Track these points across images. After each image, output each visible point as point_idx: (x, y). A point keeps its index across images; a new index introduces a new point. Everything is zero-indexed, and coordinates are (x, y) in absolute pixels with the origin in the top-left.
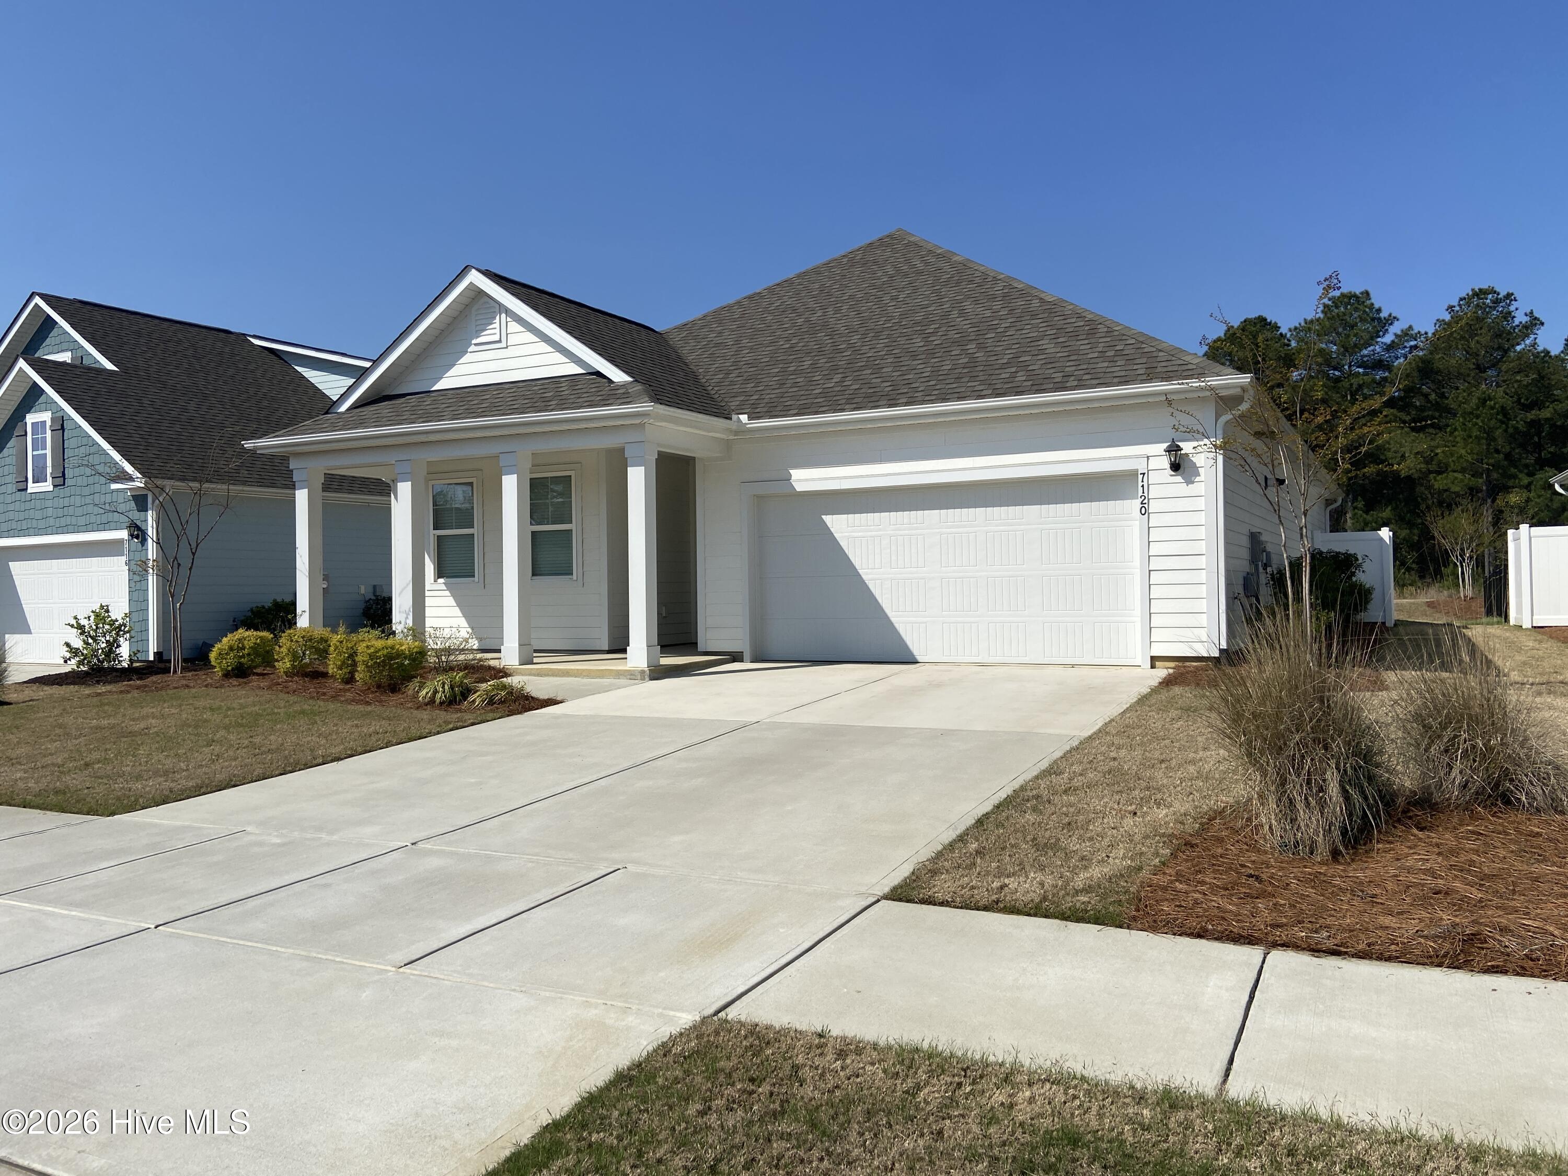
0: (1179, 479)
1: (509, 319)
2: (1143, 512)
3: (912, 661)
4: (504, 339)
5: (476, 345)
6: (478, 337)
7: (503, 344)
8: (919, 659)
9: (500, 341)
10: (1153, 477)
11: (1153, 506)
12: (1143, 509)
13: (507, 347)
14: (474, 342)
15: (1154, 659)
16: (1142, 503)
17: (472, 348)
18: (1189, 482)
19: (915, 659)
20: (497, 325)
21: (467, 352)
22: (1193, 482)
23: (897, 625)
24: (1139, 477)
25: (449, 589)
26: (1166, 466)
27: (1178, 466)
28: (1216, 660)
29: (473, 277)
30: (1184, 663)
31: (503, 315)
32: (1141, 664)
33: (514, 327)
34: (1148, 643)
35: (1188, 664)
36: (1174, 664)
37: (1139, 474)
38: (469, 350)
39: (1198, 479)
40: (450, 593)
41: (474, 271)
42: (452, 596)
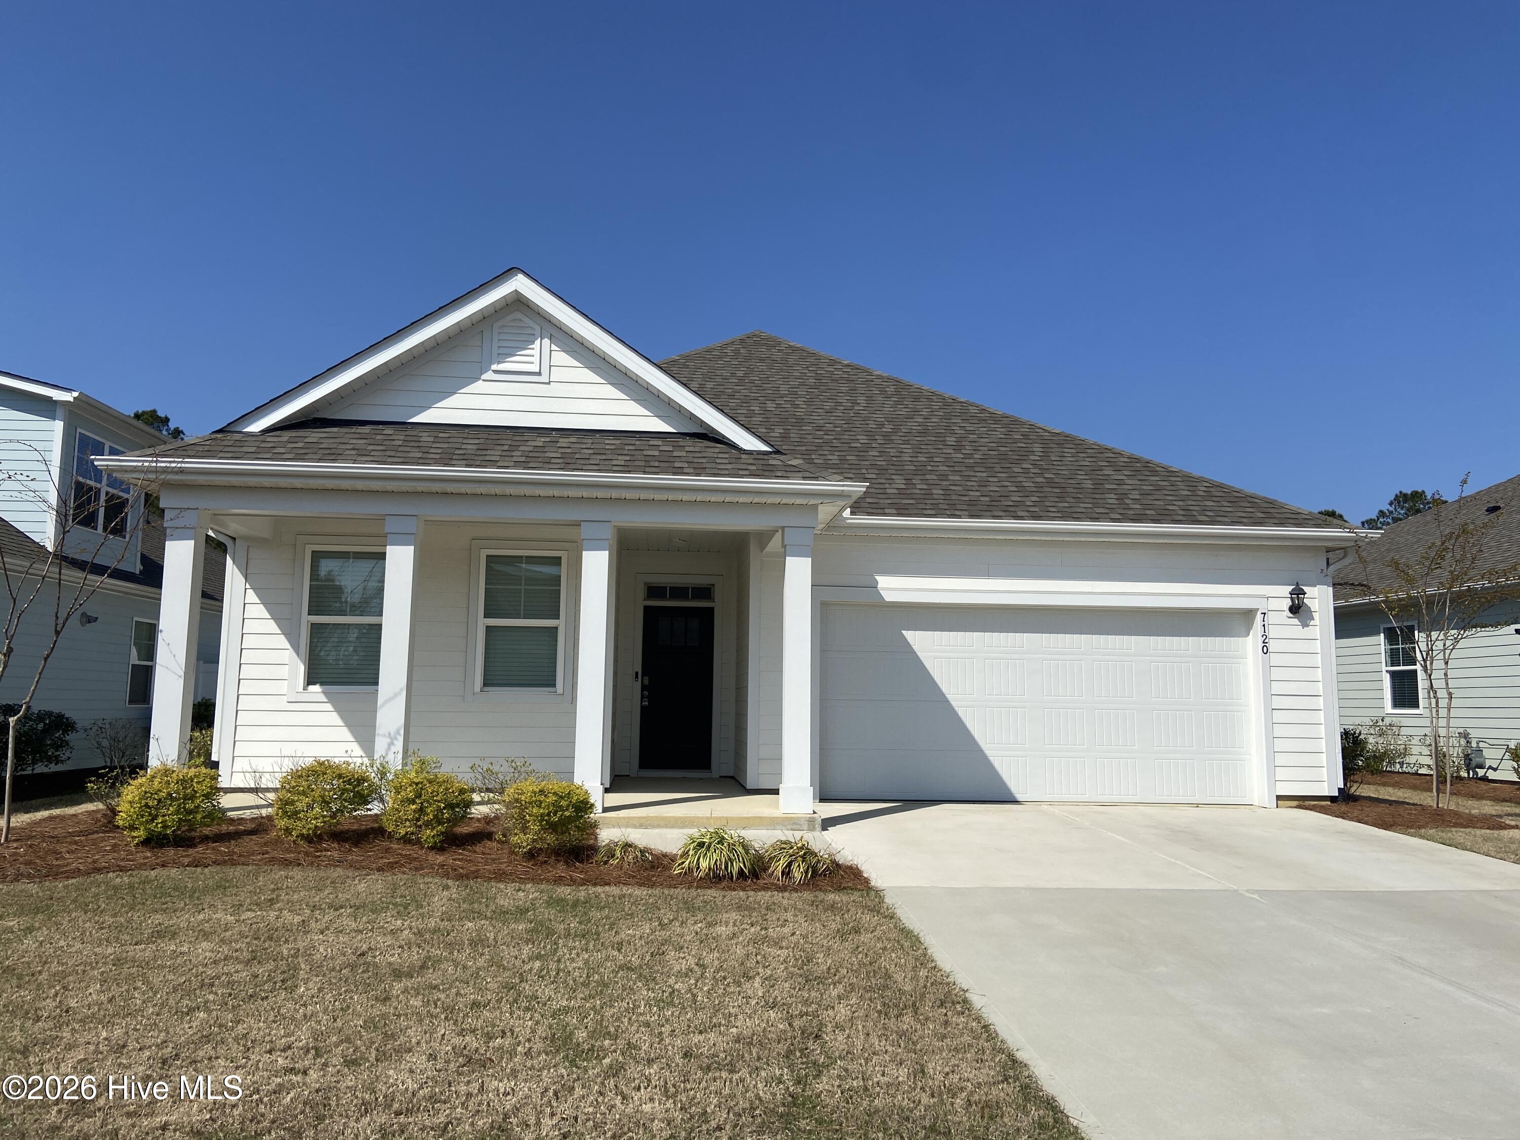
0: (1296, 621)
1: (554, 347)
2: (1265, 651)
3: (1008, 799)
4: (545, 371)
5: (495, 372)
6: (499, 363)
7: (544, 378)
8: (1019, 797)
9: (539, 374)
10: (1271, 618)
11: (1272, 646)
12: (1265, 648)
13: (549, 383)
14: (494, 367)
15: (1279, 798)
16: (1264, 643)
17: (488, 375)
18: (1305, 625)
19: (1014, 797)
20: (536, 352)
21: (479, 379)
22: (1308, 626)
23: (991, 758)
24: (1259, 617)
25: (331, 701)
26: (1286, 608)
27: (1297, 609)
28: (1333, 799)
29: (520, 284)
30: (1304, 802)
31: (546, 341)
32: (1256, 803)
33: (560, 357)
34: (1273, 781)
35: (1307, 803)
36: (1295, 803)
37: (1259, 613)
38: (483, 377)
39: (1312, 623)
40: (334, 706)
41: (521, 277)
42: (338, 710)
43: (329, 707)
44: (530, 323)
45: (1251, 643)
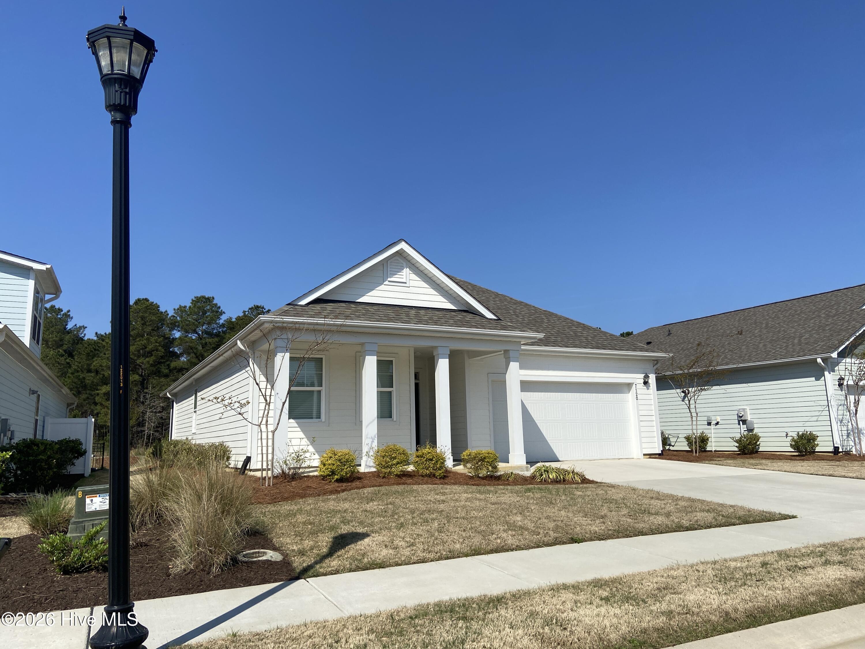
1: (411, 272)
2: (637, 399)
3: (557, 460)
5: (389, 281)
6: (390, 277)
9: (405, 283)
10: (638, 386)
11: (638, 396)
13: (409, 287)
14: (389, 279)
15: (644, 455)
16: (636, 396)
17: (386, 283)
18: (648, 389)
19: (559, 459)
20: (404, 274)
21: (382, 284)
23: (550, 444)
24: (634, 385)
25: (300, 426)
26: (642, 383)
27: (646, 383)
28: (659, 454)
29: (403, 246)
30: (651, 456)
31: (408, 269)
32: (635, 457)
33: (414, 277)
34: (642, 448)
35: (652, 456)
36: (648, 457)
37: (634, 384)
38: (384, 283)
39: (650, 388)
40: (301, 429)
41: (403, 243)
42: (302, 431)
43: (299, 429)
44: (402, 261)
45: (630, 396)
